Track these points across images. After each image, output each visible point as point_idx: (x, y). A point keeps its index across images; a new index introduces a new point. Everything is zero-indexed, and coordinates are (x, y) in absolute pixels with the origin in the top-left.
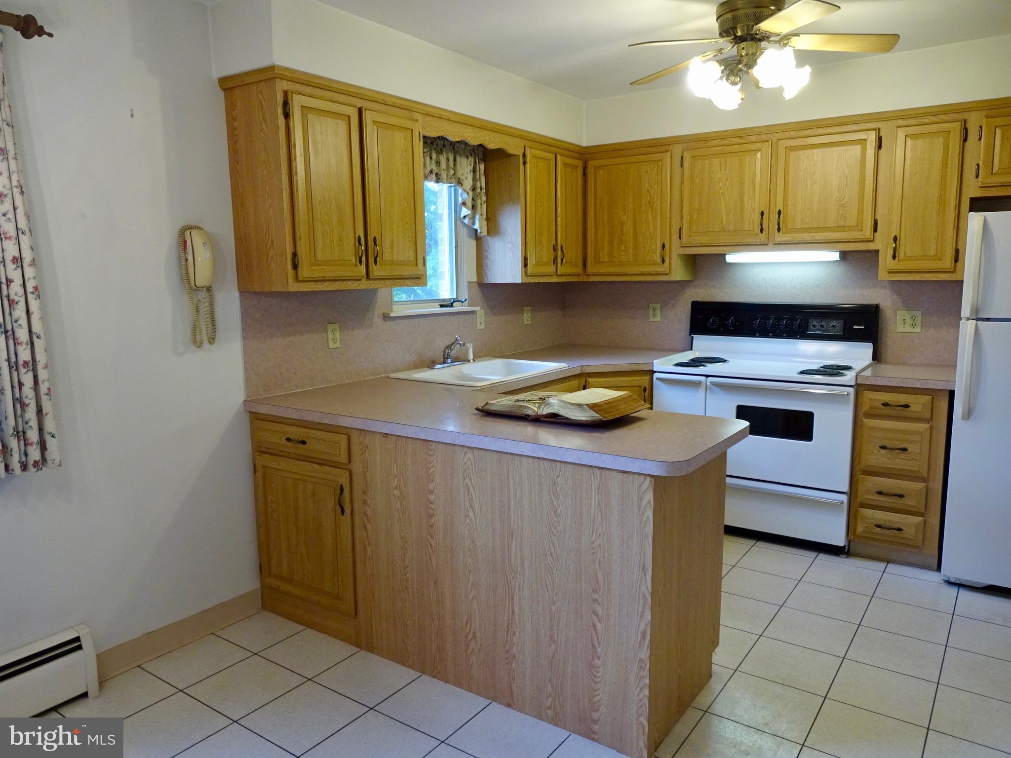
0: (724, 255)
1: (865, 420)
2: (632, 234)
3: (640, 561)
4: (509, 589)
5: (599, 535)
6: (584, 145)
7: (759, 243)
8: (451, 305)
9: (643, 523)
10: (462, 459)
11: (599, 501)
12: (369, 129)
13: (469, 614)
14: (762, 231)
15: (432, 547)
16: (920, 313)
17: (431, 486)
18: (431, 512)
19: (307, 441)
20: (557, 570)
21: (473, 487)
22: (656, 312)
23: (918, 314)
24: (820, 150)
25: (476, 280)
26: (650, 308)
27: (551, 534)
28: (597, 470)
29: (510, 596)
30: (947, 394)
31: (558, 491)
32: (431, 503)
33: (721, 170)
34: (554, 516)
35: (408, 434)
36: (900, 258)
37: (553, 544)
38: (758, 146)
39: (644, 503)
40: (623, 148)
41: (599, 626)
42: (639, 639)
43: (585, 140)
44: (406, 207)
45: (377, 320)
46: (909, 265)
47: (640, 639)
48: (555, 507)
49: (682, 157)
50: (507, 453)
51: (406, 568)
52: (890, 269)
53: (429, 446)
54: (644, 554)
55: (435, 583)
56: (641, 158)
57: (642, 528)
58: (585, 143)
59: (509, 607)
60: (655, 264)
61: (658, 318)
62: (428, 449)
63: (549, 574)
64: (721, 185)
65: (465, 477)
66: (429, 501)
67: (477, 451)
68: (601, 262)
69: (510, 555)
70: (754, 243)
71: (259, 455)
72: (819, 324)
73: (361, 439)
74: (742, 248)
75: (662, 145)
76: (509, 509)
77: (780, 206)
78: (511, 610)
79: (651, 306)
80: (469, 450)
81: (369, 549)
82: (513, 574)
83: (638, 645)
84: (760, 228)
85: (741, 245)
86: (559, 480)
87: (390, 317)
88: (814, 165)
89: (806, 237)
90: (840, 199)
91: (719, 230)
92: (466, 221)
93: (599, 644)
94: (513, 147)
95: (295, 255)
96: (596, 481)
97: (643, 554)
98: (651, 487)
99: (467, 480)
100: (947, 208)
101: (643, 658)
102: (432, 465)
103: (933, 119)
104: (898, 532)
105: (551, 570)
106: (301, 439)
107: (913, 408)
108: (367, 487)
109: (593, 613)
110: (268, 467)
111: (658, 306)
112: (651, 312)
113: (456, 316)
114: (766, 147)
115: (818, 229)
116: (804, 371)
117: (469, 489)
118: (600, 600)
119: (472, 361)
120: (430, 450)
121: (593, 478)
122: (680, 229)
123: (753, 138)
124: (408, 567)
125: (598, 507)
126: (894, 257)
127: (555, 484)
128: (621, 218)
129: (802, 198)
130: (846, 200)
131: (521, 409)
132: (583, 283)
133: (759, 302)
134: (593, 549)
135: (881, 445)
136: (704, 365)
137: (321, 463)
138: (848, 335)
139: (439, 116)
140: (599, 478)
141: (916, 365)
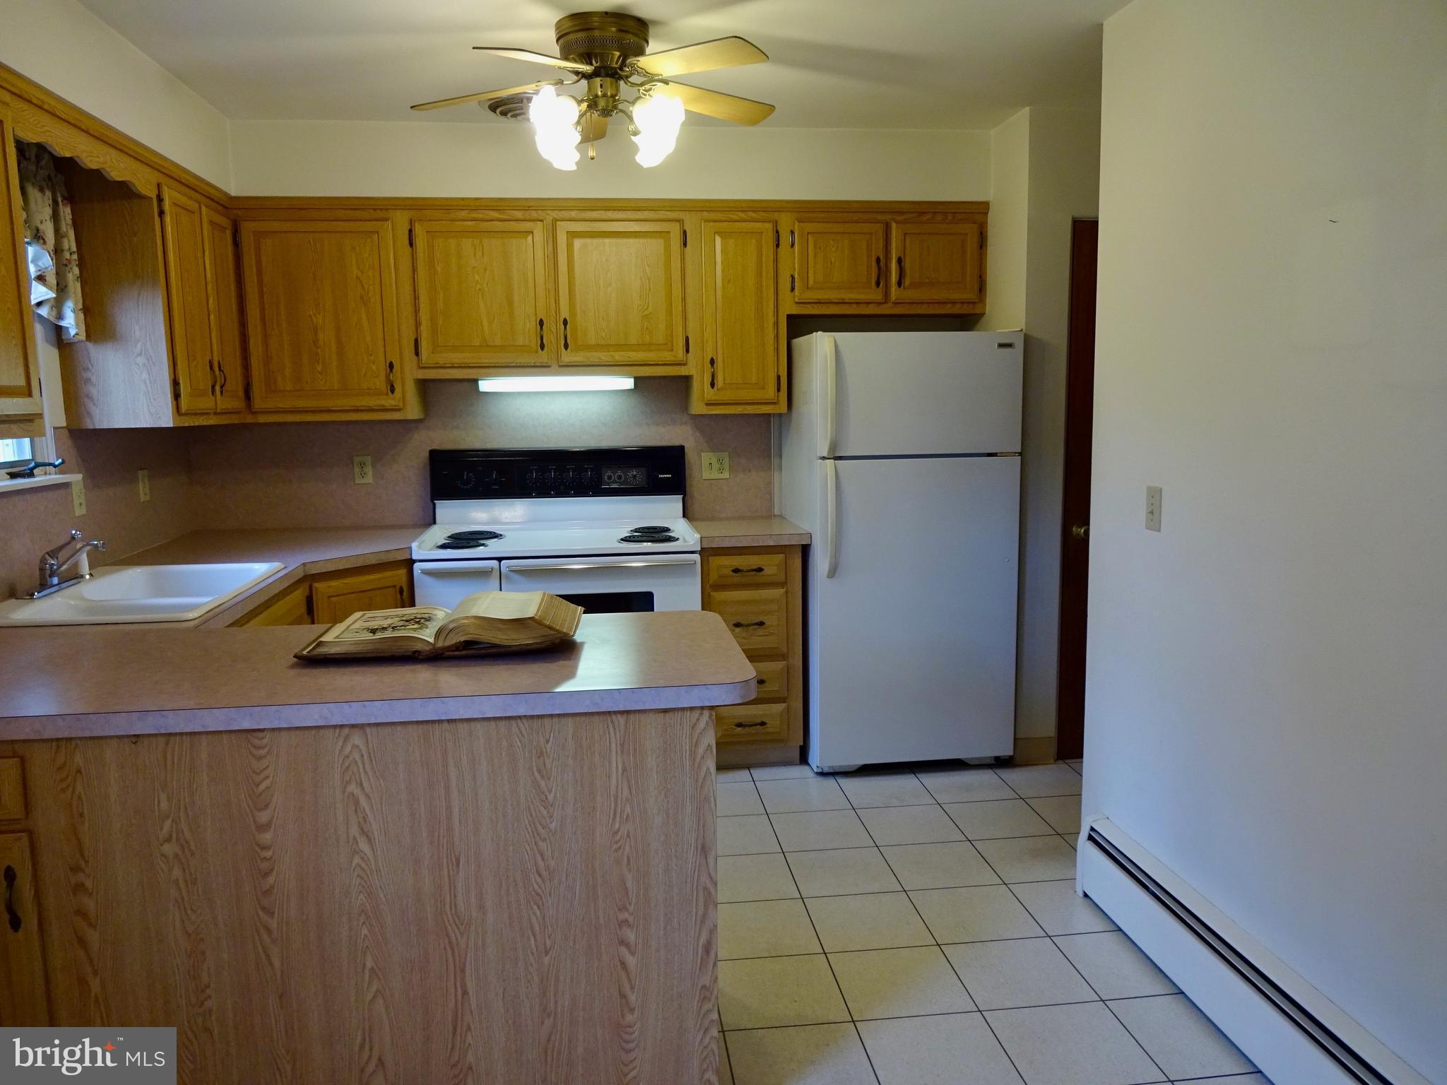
0: (476, 381)
1: (713, 594)
2: (334, 347)
3: (697, 841)
4: (454, 955)
5: (627, 819)
6: (233, 194)
7: (540, 364)
8: (31, 475)
9: (700, 781)
10: (338, 749)
11: (624, 763)
13: (367, 1027)
14: (542, 347)
15: (269, 932)
16: (727, 454)
17: (264, 817)
18: (265, 865)
20: (550, 895)
21: (368, 796)
22: (366, 469)
23: (725, 456)
24: (613, 240)
25: (64, 425)
26: (355, 463)
27: (538, 838)
28: (619, 716)
29: (458, 968)
30: (800, 550)
31: (548, 766)
32: (265, 848)
33: (475, 255)
34: (542, 809)
36: (719, 387)
37: (542, 855)
38: (528, 226)
39: (701, 751)
40: (306, 205)
41: (631, 961)
42: (699, 957)
43: (235, 186)
46: (728, 396)
47: (702, 957)
48: (543, 793)
49: (411, 231)
50: (440, 721)
51: (203, 991)
52: (708, 401)
53: (256, 742)
54: (704, 826)
55: (281, 996)
56: (341, 225)
57: (698, 788)
58: (233, 190)
59: (455, 987)
60: (378, 393)
61: (369, 479)
62: (251, 744)
63: (535, 907)
64: (477, 277)
65: (349, 782)
66: (259, 845)
67: (374, 729)
68: (279, 391)
69: (455, 897)
70: (532, 365)
72: (614, 474)
73: (61, 760)
74: (515, 370)
75: (374, 209)
76: (450, 817)
77: (565, 313)
78: (459, 990)
79: (357, 460)
80: (356, 730)
82: (462, 928)
83: (698, 967)
84: (539, 342)
85: (513, 366)
86: (549, 746)
88: (607, 260)
89: (604, 356)
90: (643, 308)
91: (478, 344)
92: (44, 311)
93: (632, 988)
94: (144, 182)
96: (617, 734)
97: (701, 828)
98: (711, 724)
99: (352, 788)
100: (766, 326)
101: (708, 984)
102: (263, 775)
103: (742, 215)
104: (761, 727)
105: (538, 898)
107: (767, 571)
108: (82, 855)
109: (619, 943)
111: (368, 459)
112: (357, 470)
113: (40, 495)
114: (538, 229)
115: (619, 347)
116: (626, 537)
117: (357, 802)
118: (631, 919)
119: (87, 577)
120: (258, 749)
121: (611, 730)
122: (416, 340)
123: (519, 214)
124: (208, 986)
125: (623, 774)
126: (713, 385)
127: (541, 754)
128: (312, 320)
129: (594, 304)
130: (650, 309)
131: (399, 644)
132: (243, 425)
133: (525, 448)
134: (617, 842)
135: (735, 622)
136: (483, 545)
138: (653, 487)
139: (39, 103)
140: (622, 729)
141: (728, 519)
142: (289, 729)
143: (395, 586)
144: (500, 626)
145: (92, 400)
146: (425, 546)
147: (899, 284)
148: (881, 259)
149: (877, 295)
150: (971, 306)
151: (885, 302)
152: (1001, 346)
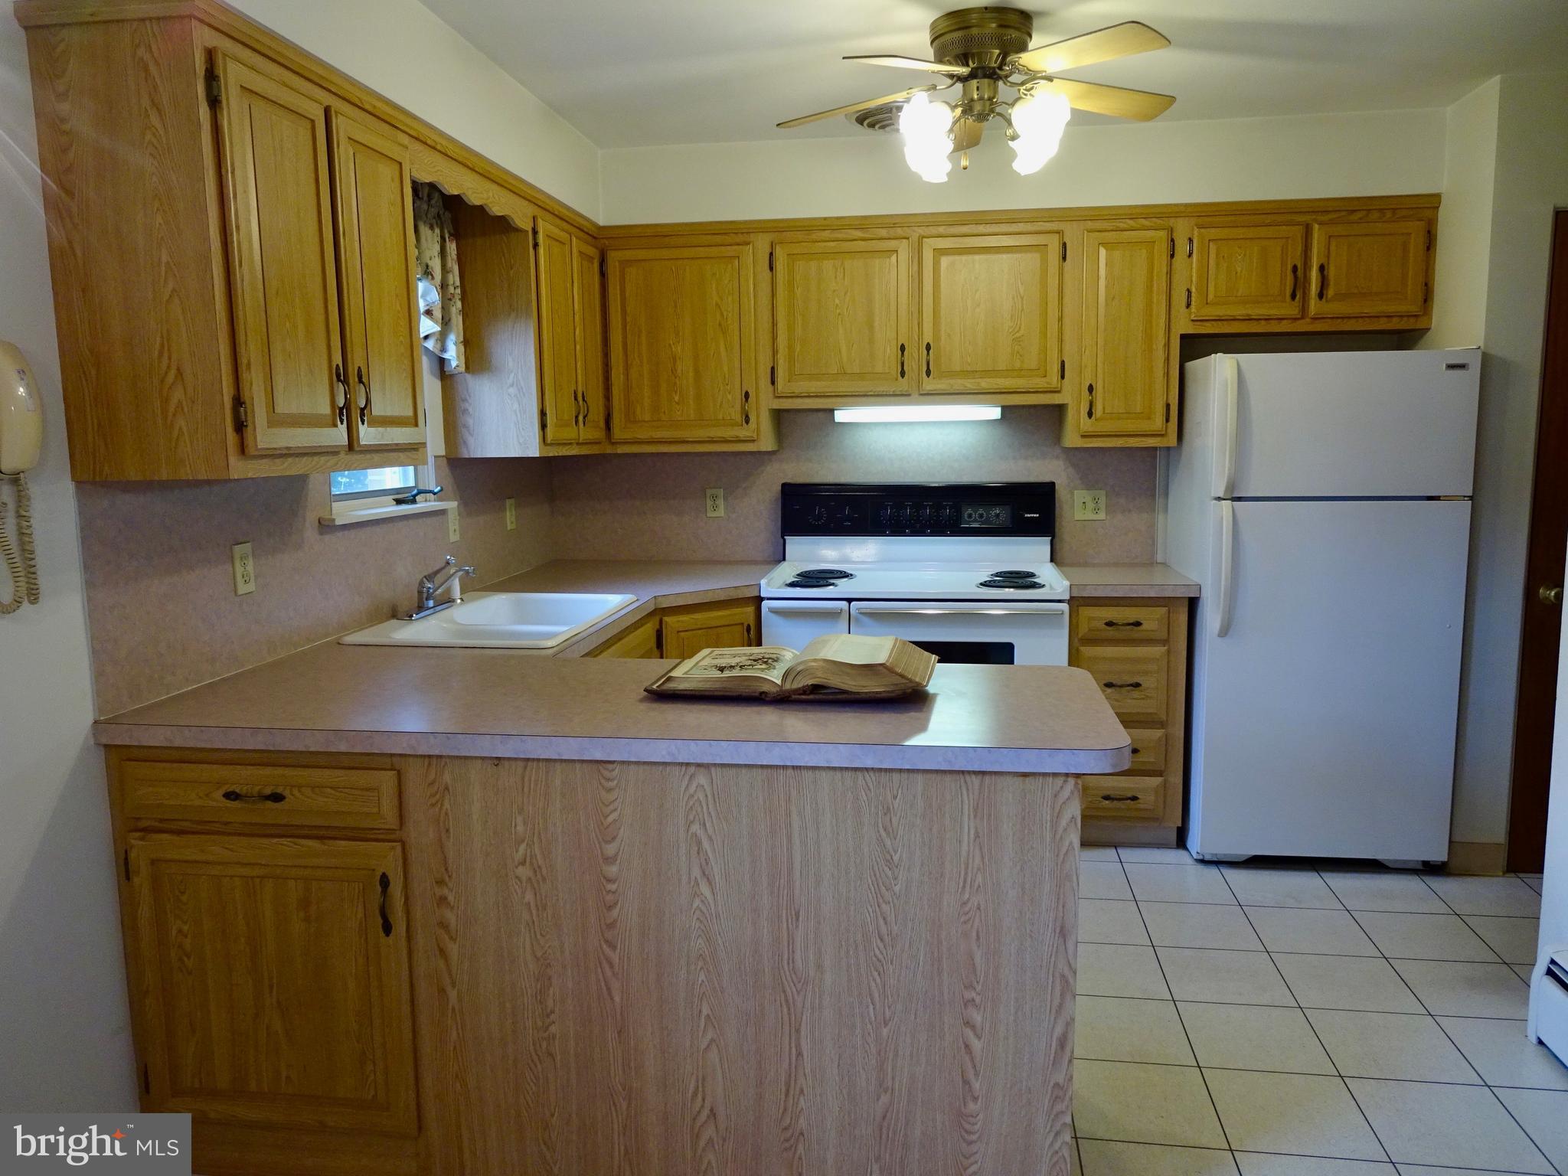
0: (832, 411)
1: (1082, 648)
2: (691, 375)
3: (1055, 922)
4: (789, 1014)
5: (978, 889)
6: (601, 223)
7: (900, 393)
8: (413, 501)
9: (1062, 856)
10: (684, 786)
11: (976, 828)
12: (344, 153)
13: (700, 1077)
14: (903, 374)
15: (611, 966)
16: (1103, 492)
17: (610, 849)
18: (609, 898)
19: (287, 793)
20: (892, 962)
21: (710, 838)
22: (717, 502)
23: (1102, 496)
24: (984, 257)
25: (443, 453)
26: (708, 495)
27: (881, 901)
28: (973, 776)
29: (793, 1027)
30: (1186, 603)
31: (895, 823)
32: (609, 881)
33: (836, 277)
34: (887, 869)
35: (559, 754)
36: (1097, 417)
37: (884, 919)
38: (892, 244)
39: (1064, 822)
40: (670, 233)
41: (977, 1045)
42: (1053, 1051)
43: (604, 215)
44: (399, 312)
45: (310, 533)
46: (1110, 426)
47: (1056, 1050)
48: (888, 852)
49: (771, 254)
50: (785, 767)
51: (548, 1016)
52: (1084, 433)
53: (606, 773)
54: (1063, 907)
55: (619, 1032)
56: (702, 252)
57: (1059, 864)
58: (602, 221)
59: (790, 1048)
60: (734, 424)
61: (721, 512)
62: (602, 775)
63: (875, 973)
64: (837, 301)
65: (692, 822)
66: (605, 878)
67: (719, 770)
68: (639, 421)
69: (793, 952)
70: (891, 393)
71: (142, 839)
72: (975, 511)
73: (432, 776)
74: (873, 399)
75: (735, 234)
76: (790, 870)
77: (928, 337)
78: (794, 1050)
79: (709, 492)
80: (702, 770)
81: (453, 994)
82: (799, 986)
83: (1051, 1062)
84: (900, 369)
85: (871, 395)
86: (896, 803)
87: (335, 526)
88: (976, 278)
89: (969, 384)
90: (1014, 330)
91: (836, 372)
92: (430, 344)
93: (977, 1074)
94: (520, 215)
95: (238, 402)
96: (971, 795)
97: (1061, 907)
98: (1076, 793)
99: (696, 828)
100: (1154, 346)
101: (1061, 1083)
102: (612, 807)
103: (1132, 223)
104: (1132, 802)
105: (879, 964)
106: (268, 791)
107: (1145, 626)
108: (446, 870)
109: (964, 1024)
110: (167, 861)
111: (721, 492)
112: (709, 503)
113: (420, 521)
114: (903, 248)
115: (986, 373)
116: (985, 582)
117: (699, 843)
118: (978, 1000)
119: (459, 601)
120: (608, 780)
121: (965, 792)
122: (773, 368)
123: (883, 233)
124: (552, 1012)
125: (975, 841)
126: (1090, 414)
127: (887, 811)
128: (672, 349)
129: (960, 327)
130: (1022, 332)
131: (746, 683)
132: (604, 456)
133: (881, 482)
134: (965, 914)
135: (1107, 682)
136: (833, 584)
137: (323, 834)
138: (1018, 528)
139: (433, 144)
140: (976, 792)
141: (1102, 565)
142: (637, 763)
143: (742, 624)
144: (849, 671)
145: (468, 431)
146: (774, 584)
147: (1321, 295)
148: (1299, 266)
149: (1291, 309)
150: (1412, 320)
151: (1303, 318)
152: (1451, 367)
